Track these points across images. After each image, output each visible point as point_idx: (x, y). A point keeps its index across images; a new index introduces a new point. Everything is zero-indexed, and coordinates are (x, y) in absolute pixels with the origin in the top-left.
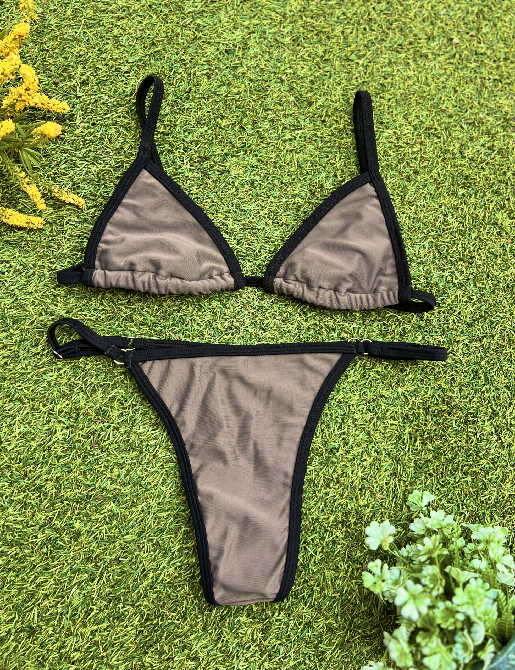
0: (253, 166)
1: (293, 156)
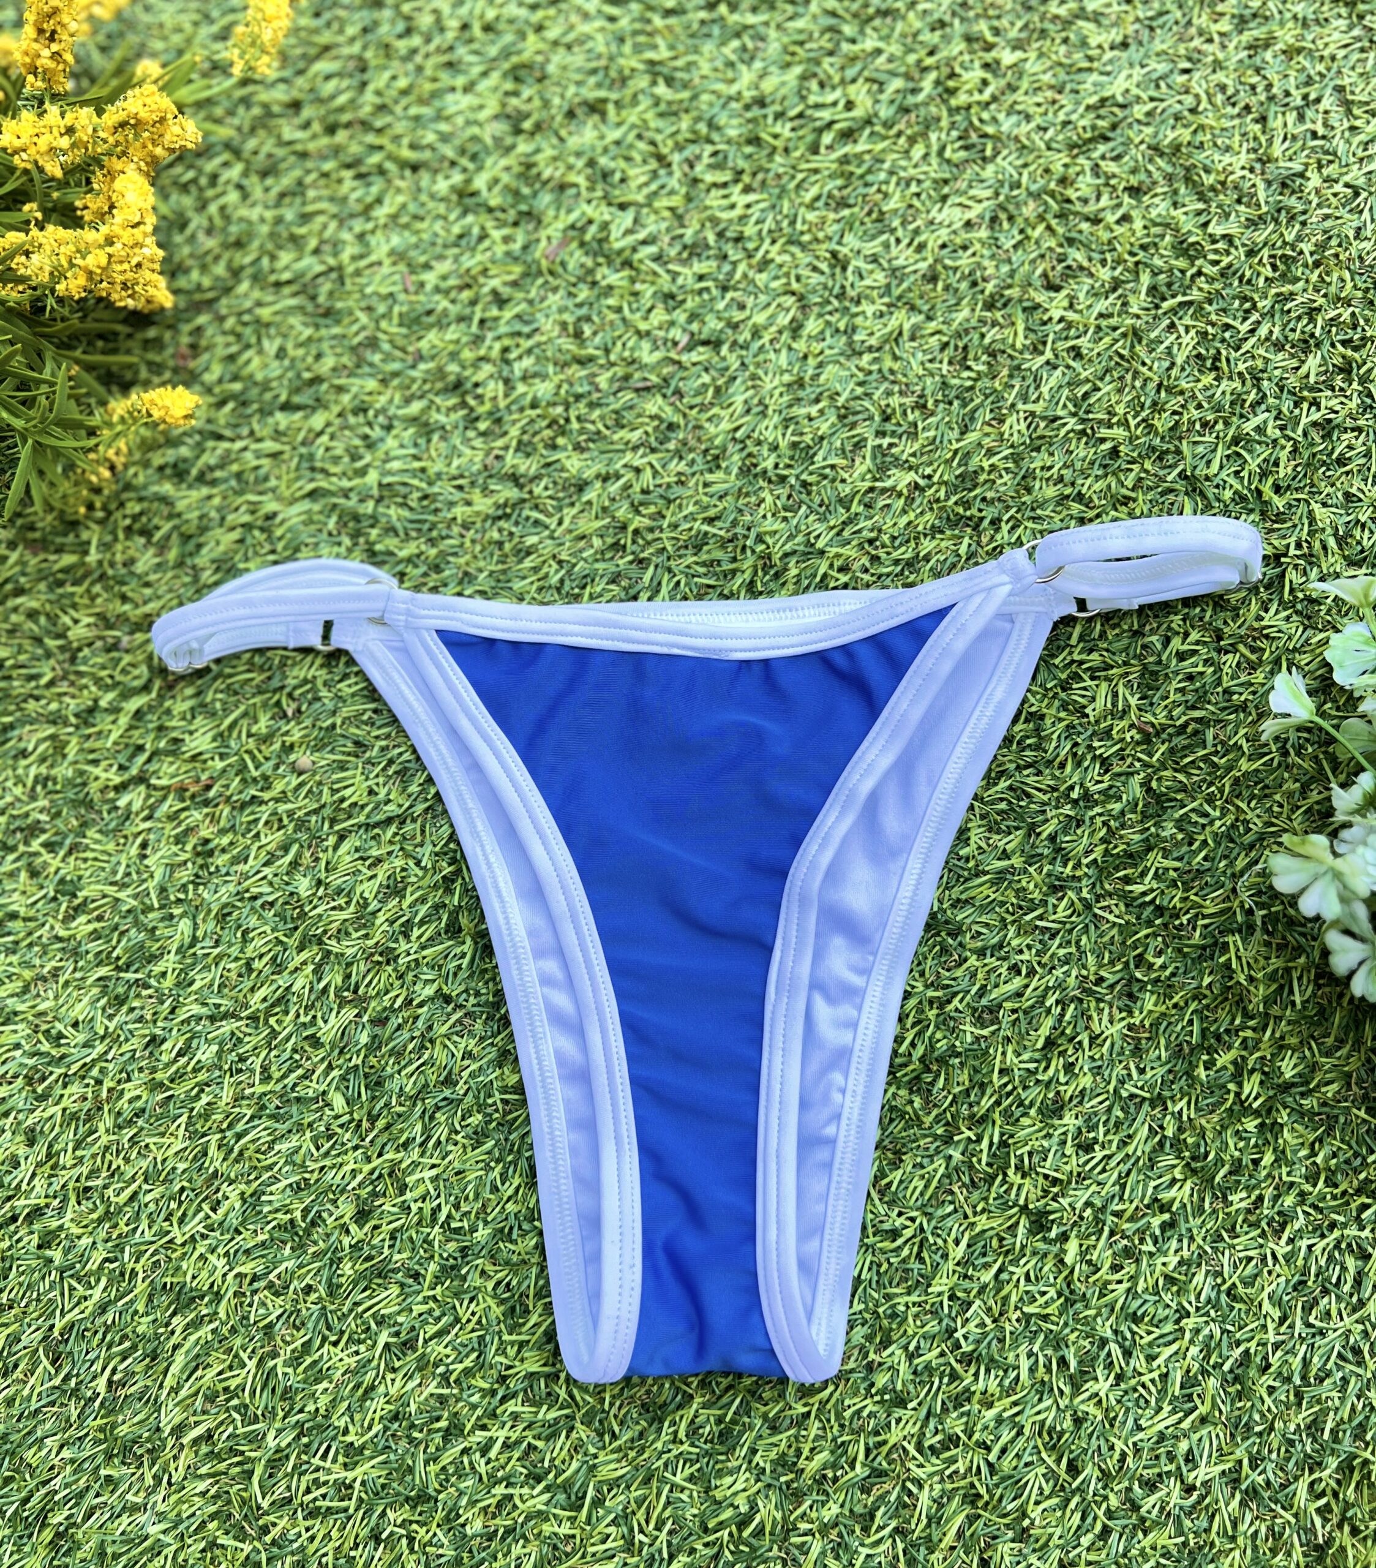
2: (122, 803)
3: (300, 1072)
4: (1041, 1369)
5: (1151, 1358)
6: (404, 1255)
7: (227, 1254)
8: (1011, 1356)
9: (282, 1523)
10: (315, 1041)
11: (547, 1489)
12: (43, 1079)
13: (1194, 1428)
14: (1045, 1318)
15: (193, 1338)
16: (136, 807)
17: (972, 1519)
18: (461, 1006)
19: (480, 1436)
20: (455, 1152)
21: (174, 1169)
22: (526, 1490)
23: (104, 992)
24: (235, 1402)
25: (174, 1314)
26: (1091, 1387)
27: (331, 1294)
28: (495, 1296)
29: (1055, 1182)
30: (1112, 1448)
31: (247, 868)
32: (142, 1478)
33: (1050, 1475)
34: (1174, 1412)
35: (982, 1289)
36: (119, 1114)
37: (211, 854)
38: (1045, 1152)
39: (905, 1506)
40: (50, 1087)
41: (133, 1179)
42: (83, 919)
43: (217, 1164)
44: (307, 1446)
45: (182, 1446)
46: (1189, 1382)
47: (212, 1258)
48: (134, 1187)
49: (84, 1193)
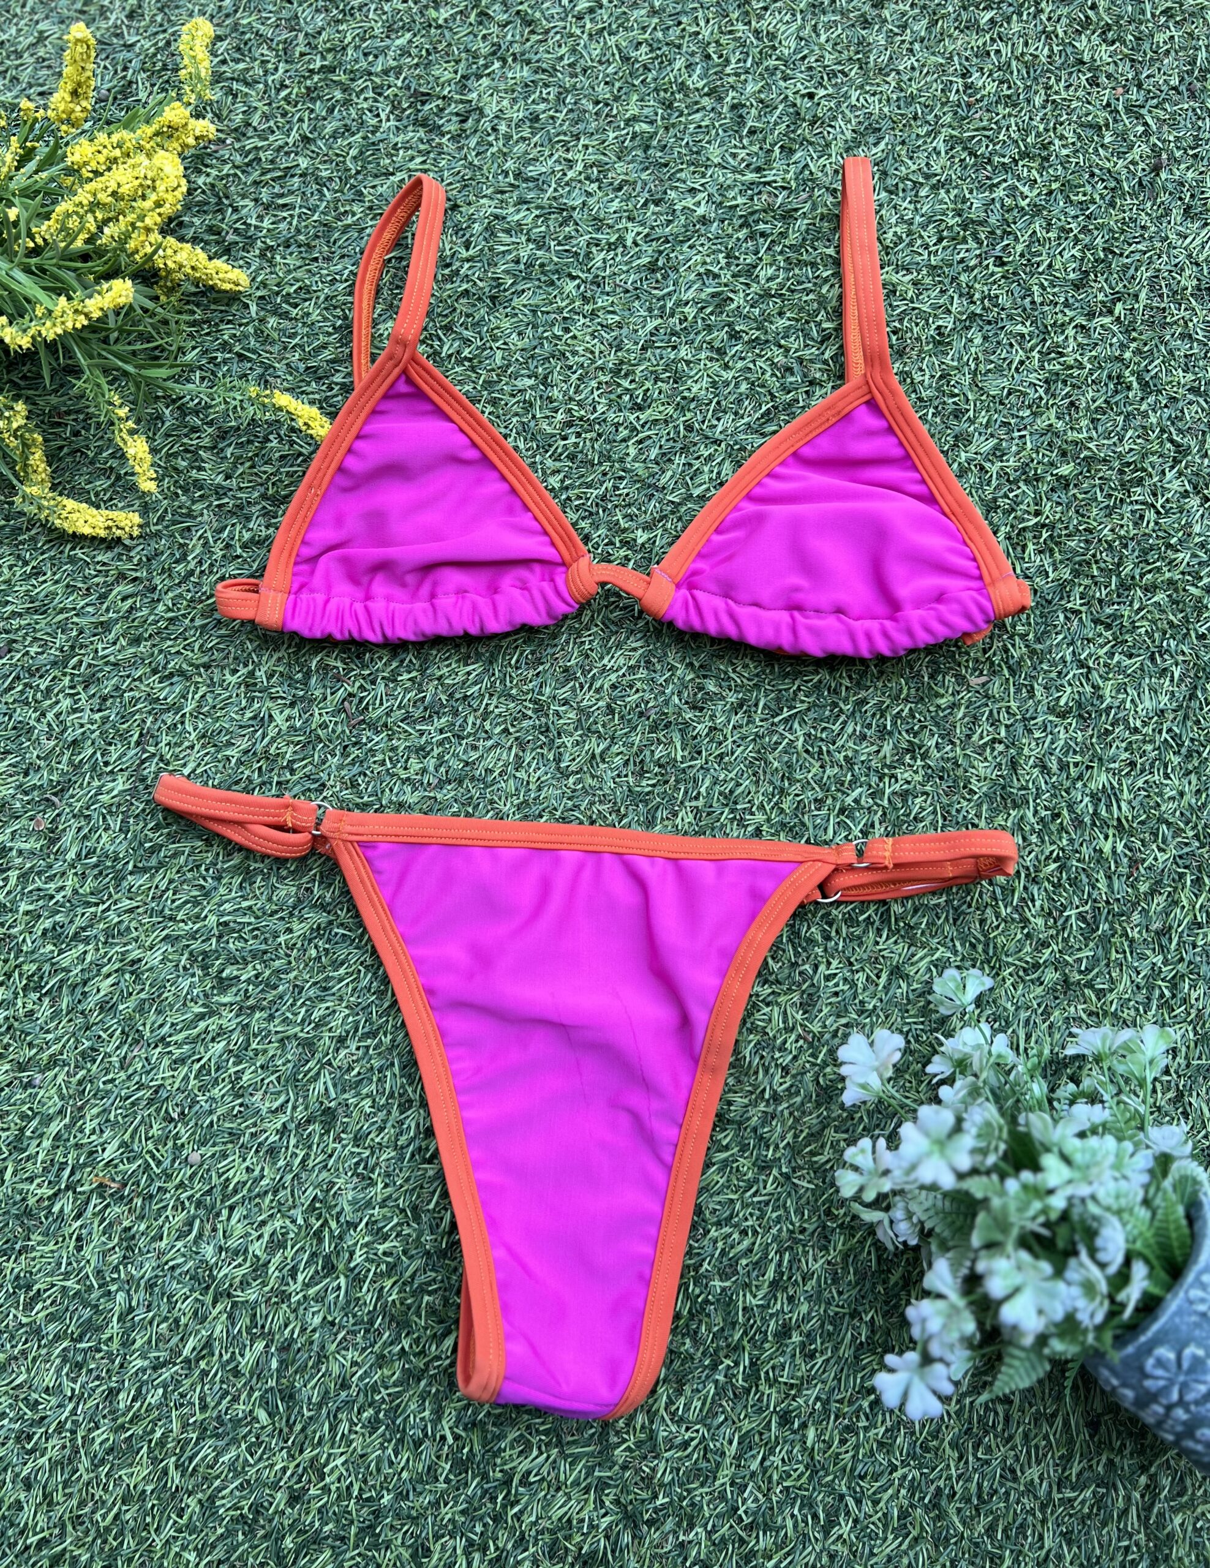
0: (527, 85)
1: (605, 43)
2: (55, 1208)
3: (229, 1398)
7: (196, 1549)
10: (236, 1373)
12: (29, 1438)
16: (67, 1210)
18: (343, 1327)
20: (357, 1441)
21: (144, 1491)
23: (65, 1360)
31: (162, 1245)
36: (95, 1455)
37: (133, 1238)
40: (36, 1444)
41: (114, 1504)
42: (39, 1306)
43: (177, 1481)
47: (186, 1554)
48: (115, 1510)
49: (77, 1521)
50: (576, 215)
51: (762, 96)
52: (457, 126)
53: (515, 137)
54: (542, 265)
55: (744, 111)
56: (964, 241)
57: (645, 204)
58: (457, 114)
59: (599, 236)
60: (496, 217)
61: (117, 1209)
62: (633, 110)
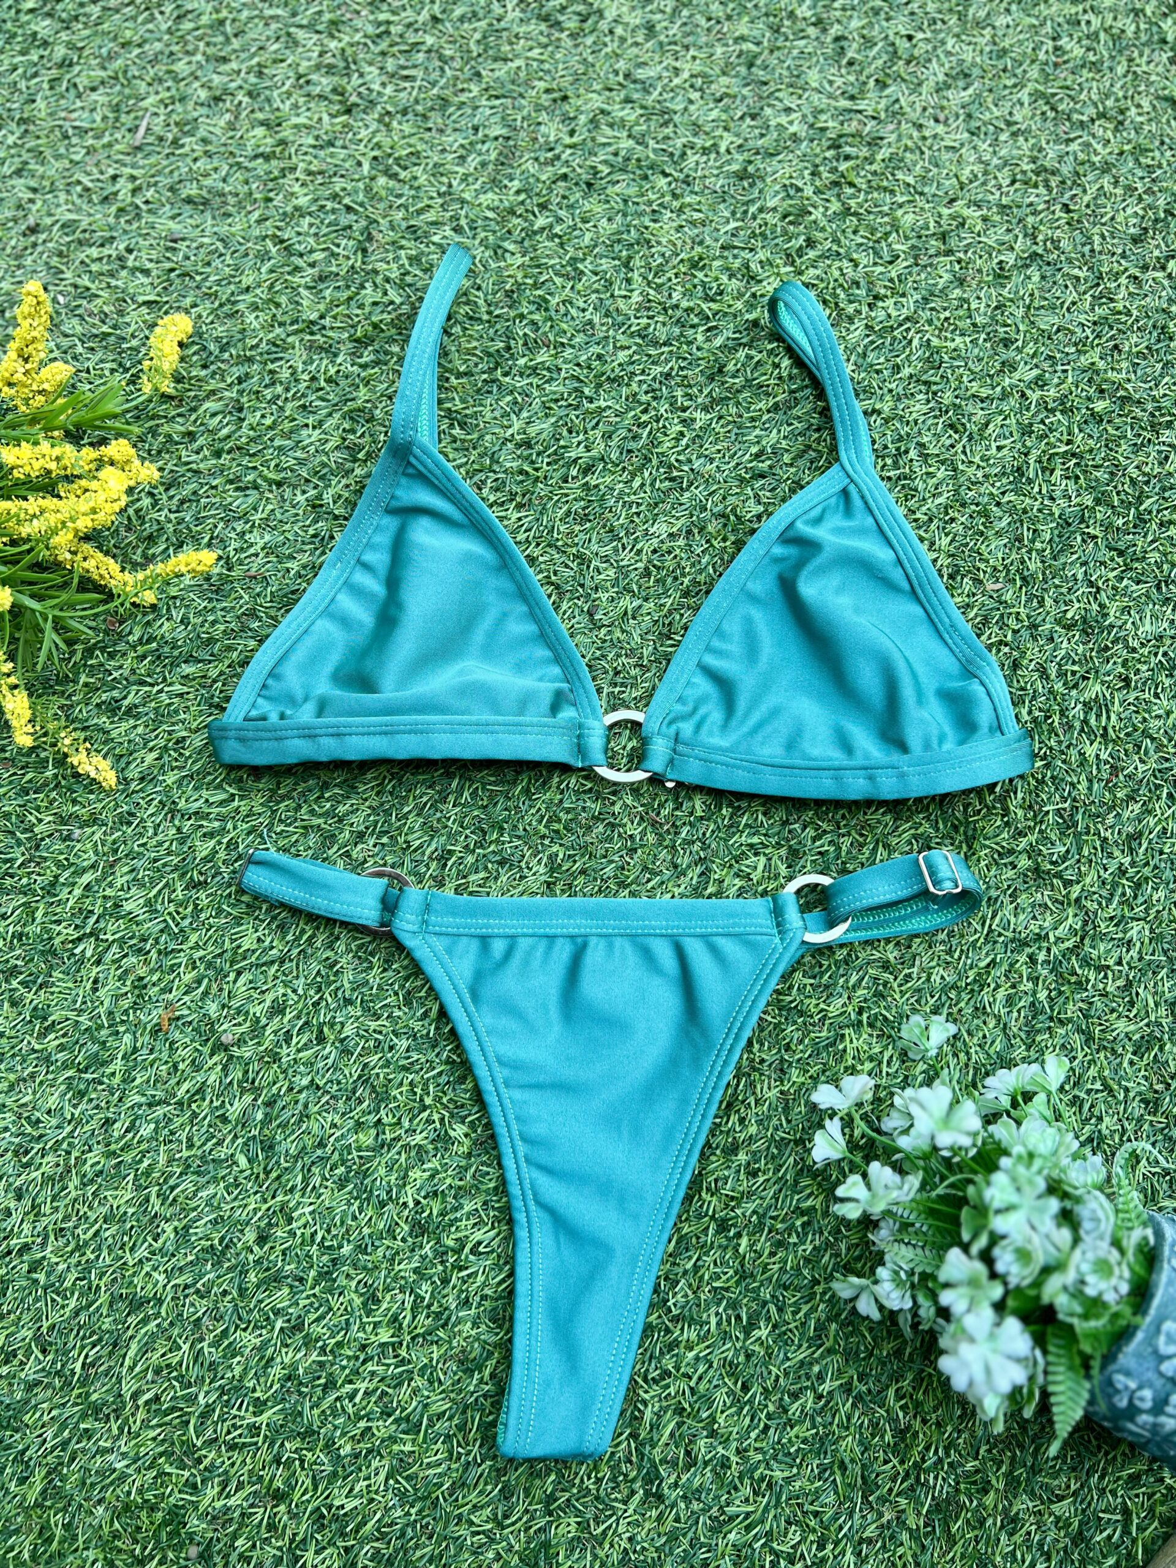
2: (77, 951)
3: (214, 1141)
4: (725, 1323)
5: (794, 1313)
6: (292, 1266)
7: (166, 1271)
8: (705, 1316)
9: (212, 1455)
10: (224, 1119)
11: (396, 1421)
12: (26, 1152)
13: (822, 1357)
14: (727, 1289)
15: (143, 1331)
16: (89, 954)
17: (679, 1425)
18: (328, 1092)
19: (348, 1388)
20: (326, 1194)
21: (125, 1213)
22: (380, 1423)
23: (69, 1089)
24: (175, 1374)
25: (128, 1315)
26: (756, 1333)
27: (241, 1295)
28: (356, 1291)
29: (733, 1198)
30: (770, 1373)
31: (171, 997)
32: (110, 1430)
33: (730, 1393)
34: (809, 1347)
35: (685, 1272)
36: (84, 1176)
37: (145, 987)
38: (726, 1178)
39: (636, 1418)
40: (32, 1158)
41: (96, 1221)
42: (52, 1036)
43: (157, 1208)
44: (228, 1401)
45: (138, 1407)
46: (821, 1328)
47: (155, 1274)
48: (97, 1227)
49: (60, 1232)
50: (677, 118)
51: (865, 32)
52: (577, 24)
53: (630, 41)
54: (639, 160)
55: (844, 43)
56: (1036, 186)
57: (742, 118)
58: (579, 14)
59: (695, 140)
60: (602, 112)
61: (134, 960)
62: (743, 27)
